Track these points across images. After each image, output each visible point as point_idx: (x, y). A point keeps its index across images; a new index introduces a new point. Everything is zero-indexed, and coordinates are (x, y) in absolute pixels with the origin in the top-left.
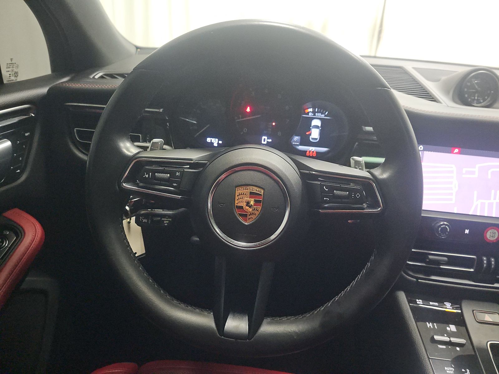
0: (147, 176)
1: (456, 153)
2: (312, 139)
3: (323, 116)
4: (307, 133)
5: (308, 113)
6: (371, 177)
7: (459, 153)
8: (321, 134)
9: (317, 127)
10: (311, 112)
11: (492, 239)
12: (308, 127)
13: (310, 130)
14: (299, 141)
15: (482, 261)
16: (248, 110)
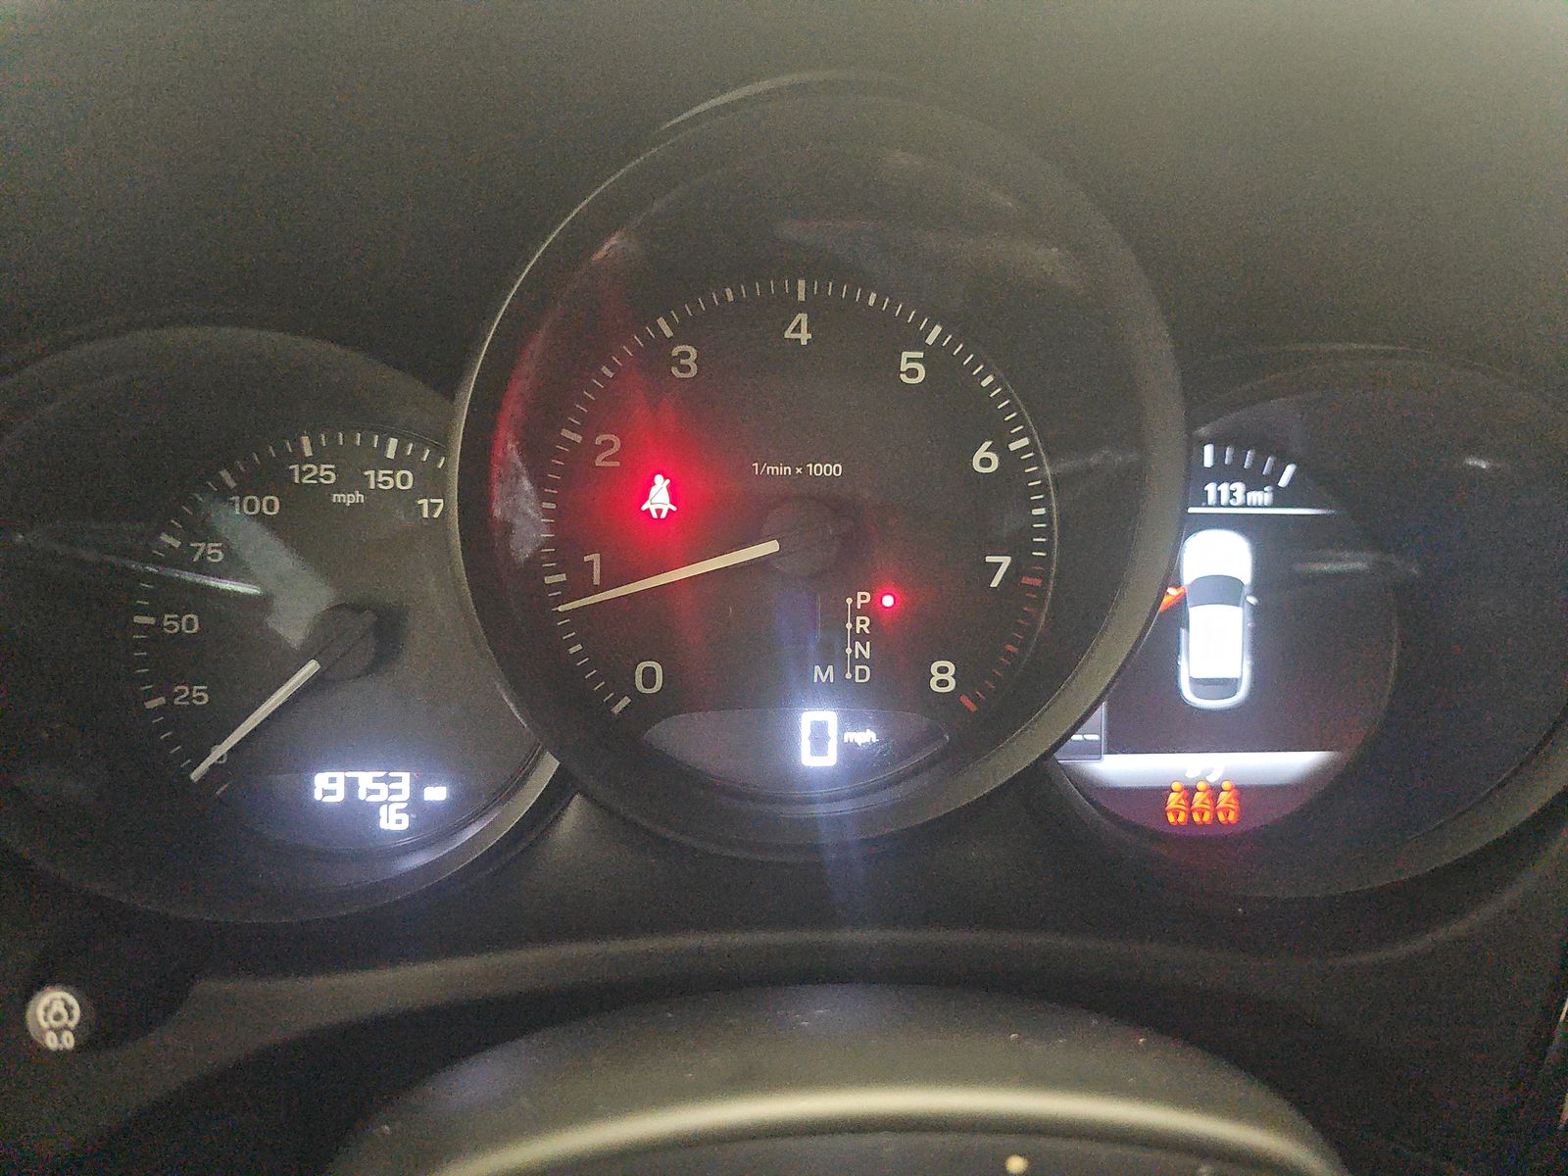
2: (1202, 685)
3: (1262, 497)
8: (1264, 642)
9: (1223, 590)
13: (1171, 617)
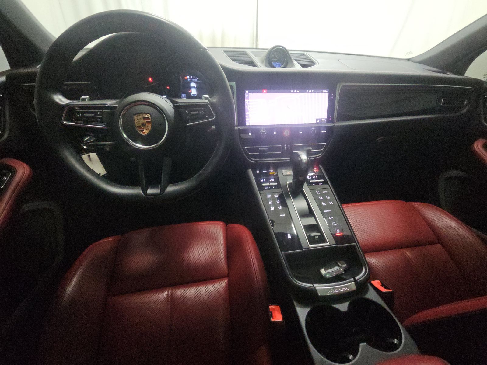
0: (78, 116)
1: (265, 93)
2: (193, 94)
3: (196, 80)
4: (189, 92)
5: (187, 79)
6: (208, 102)
7: (267, 92)
8: (197, 91)
9: (194, 87)
10: (188, 78)
11: (287, 135)
12: (189, 88)
13: (190, 89)
14: (186, 96)
15: (284, 147)
16: (150, 80)
